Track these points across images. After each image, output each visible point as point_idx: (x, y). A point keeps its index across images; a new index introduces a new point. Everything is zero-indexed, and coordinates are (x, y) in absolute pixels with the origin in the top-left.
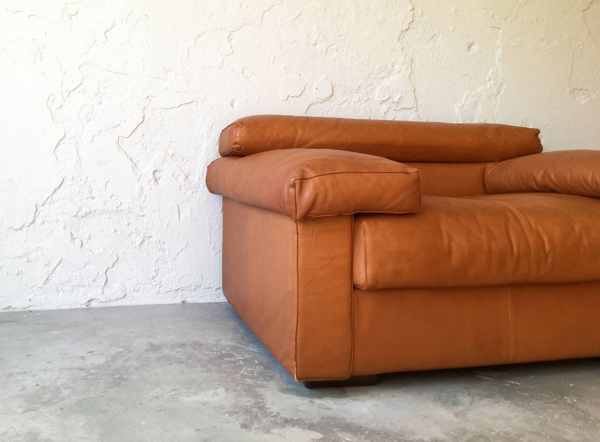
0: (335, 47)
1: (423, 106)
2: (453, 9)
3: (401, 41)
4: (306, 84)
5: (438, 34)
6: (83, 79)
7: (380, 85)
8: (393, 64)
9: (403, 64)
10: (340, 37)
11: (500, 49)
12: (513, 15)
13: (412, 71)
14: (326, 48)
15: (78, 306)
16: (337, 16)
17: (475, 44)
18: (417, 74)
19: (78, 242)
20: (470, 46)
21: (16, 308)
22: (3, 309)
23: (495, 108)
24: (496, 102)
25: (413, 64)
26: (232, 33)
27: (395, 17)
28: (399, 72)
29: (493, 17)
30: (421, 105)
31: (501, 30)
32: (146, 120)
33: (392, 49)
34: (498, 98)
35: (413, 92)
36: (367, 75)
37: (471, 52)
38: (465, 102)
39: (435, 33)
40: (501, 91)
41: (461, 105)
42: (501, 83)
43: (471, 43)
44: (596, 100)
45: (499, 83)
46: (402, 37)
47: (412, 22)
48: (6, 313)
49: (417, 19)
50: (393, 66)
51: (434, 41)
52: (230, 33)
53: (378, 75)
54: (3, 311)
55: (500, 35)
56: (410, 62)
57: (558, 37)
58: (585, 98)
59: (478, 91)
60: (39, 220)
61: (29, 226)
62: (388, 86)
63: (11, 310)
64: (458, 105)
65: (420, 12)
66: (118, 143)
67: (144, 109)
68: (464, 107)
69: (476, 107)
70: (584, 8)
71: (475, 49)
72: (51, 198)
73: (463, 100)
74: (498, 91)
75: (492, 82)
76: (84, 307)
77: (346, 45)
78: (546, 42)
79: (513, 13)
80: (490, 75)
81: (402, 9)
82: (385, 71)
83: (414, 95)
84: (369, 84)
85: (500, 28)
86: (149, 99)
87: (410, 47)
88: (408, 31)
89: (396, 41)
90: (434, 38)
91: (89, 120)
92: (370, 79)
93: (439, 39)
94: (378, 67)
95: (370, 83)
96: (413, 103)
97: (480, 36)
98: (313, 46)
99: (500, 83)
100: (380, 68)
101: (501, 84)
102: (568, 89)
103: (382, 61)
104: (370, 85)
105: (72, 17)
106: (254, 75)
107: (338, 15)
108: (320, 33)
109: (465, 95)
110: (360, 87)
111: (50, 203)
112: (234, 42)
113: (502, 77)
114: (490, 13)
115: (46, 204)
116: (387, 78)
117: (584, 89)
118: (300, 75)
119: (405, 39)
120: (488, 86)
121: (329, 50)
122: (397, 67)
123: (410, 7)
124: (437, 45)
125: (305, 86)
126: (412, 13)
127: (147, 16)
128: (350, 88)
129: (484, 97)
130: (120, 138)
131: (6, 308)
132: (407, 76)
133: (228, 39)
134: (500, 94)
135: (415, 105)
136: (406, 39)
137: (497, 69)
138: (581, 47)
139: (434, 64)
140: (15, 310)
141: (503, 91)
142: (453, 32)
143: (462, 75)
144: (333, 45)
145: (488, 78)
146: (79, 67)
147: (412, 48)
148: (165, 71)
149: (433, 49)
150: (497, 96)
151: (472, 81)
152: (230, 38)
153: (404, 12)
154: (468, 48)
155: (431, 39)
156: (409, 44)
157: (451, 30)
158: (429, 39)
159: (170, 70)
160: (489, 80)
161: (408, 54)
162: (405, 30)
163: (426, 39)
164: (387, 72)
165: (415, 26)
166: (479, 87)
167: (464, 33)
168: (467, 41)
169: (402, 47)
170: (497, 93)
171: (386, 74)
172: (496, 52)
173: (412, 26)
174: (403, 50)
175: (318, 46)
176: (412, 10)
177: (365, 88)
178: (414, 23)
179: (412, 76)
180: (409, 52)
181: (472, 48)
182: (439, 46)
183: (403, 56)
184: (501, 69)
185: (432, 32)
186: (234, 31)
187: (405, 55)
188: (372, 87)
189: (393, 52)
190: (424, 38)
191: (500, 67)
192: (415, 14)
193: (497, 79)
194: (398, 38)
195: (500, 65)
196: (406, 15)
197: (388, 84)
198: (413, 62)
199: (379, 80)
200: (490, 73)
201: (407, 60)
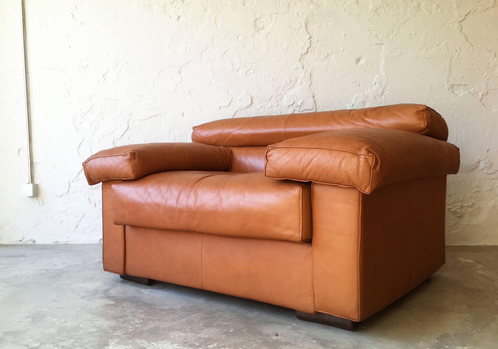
0: (252, 71)
1: (321, 107)
2: (342, 34)
3: (302, 62)
4: (232, 97)
5: (331, 54)
6: (93, 105)
7: (287, 94)
8: (296, 78)
9: (304, 78)
10: (255, 64)
11: (384, 59)
12: (394, 33)
13: (311, 82)
14: (246, 72)
15: (95, 243)
16: (253, 49)
17: (362, 58)
18: (315, 84)
19: (93, 204)
20: (358, 60)
21: (61, 242)
22: (54, 242)
24: (382, 99)
25: (312, 77)
27: (296, 45)
28: (301, 84)
29: (376, 36)
30: (320, 107)
31: (384, 46)
32: (130, 127)
33: (294, 68)
34: (383, 97)
35: (312, 98)
36: (277, 88)
37: (360, 65)
38: (355, 102)
39: (328, 53)
40: (386, 91)
41: (352, 104)
43: (358, 57)
44: (475, 92)
45: (383, 86)
46: (303, 58)
47: (310, 47)
48: (55, 244)
49: (314, 45)
50: (296, 80)
51: (328, 59)
52: (180, 68)
53: (285, 88)
54: (54, 244)
55: (383, 49)
56: (309, 76)
57: (436, 45)
58: (464, 91)
59: (366, 93)
60: (71, 191)
61: (66, 194)
62: (293, 95)
63: (58, 243)
64: (349, 105)
65: (316, 39)
66: (114, 143)
67: (128, 121)
68: (354, 105)
69: (364, 105)
70: (460, 19)
71: (362, 61)
72: (77, 177)
73: (353, 101)
74: (383, 92)
75: (377, 85)
76: (98, 243)
77: (260, 68)
78: (424, 51)
79: (394, 31)
80: (376, 80)
81: (301, 39)
82: (290, 84)
83: (313, 99)
84: (279, 94)
85: (383, 44)
86: (131, 114)
87: (309, 65)
88: (308, 54)
89: (298, 62)
90: (328, 57)
91: (97, 130)
92: (279, 90)
93: (332, 57)
94: (284, 82)
95: (279, 93)
96: (312, 105)
97: (366, 52)
98: (237, 72)
99: (385, 85)
100: (286, 82)
102: (446, 86)
103: (288, 77)
104: (280, 95)
105: (85, 68)
106: (197, 95)
107: (254, 48)
108: (241, 62)
109: (355, 97)
110: (272, 97)
111: (77, 181)
112: (183, 73)
113: (386, 81)
114: (374, 33)
115: (75, 181)
116: (292, 89)
117: (463, 84)
118: (228, 92)
119: (305, 60)
120: (374, 88)
121: (248, 72)
122: (299, 81)
123: (308, 37)
124: (330, 62)
125: (232, 99)
126: (309, 41)
127: (128, 63)
128: (265, 98)
129: (371, 97)
130: (115, 140)
131: (55, 242)
132: (307, 87)
133: (179, 72)
134: (384, 94)
135: (315, 106)
137: (381, 75)
138: (458, 51)
139: (329, 76)
140: (61, 243)
141: (387, 92)
142: (343, 51)
143: (352, 82)
144: (251, 69)
145: (374, 83)
146: (90, 98)
147: (310, 66)
148: (140, 96)
149: (328, 64)
150: (382, 95)
151: (360, 85)
152: (180, 71)
153: (303, 41)
154: (357, 62)
155: (326, 58)
156: (308, 63)
157: (341, 50)
158: (324, 58)
159: (143, 96)
160: (375, 84)
161: (308, 71)
162: (305, 54)
163: (322, 58)
164: (292, 85)
165: (312, 50)
166: (367, 90)
167: (352, 50)
168: (356, 56)
169: (302, 66)
170: (381, 94)
171: (291, 86)
172: (380, 63)
173: (310, 50)
174: (304, 68)
175: (240, 71)
176: (309, 38)
177: (275, 97)
178: (311, 48)
179: (311, 86)
180: (309, 69)
181: (360, 61)
182: (332, 63)
183: (304, 72)
184: (385, 75)
185: (326, 52)
186: (182, 67)
187: (305, 71)
188: (281, 96)
189: (296, 70)
190: (320, 58)
191: (384, 73)
192: (312, 42)
193: (382, 83)
194: (299, 60)
195: (384, 72)
196: (305, 42)
197: (293, 93)
198: (312, 76)
199: (286, 91)
200: (375, 78)
201: (307, 75)
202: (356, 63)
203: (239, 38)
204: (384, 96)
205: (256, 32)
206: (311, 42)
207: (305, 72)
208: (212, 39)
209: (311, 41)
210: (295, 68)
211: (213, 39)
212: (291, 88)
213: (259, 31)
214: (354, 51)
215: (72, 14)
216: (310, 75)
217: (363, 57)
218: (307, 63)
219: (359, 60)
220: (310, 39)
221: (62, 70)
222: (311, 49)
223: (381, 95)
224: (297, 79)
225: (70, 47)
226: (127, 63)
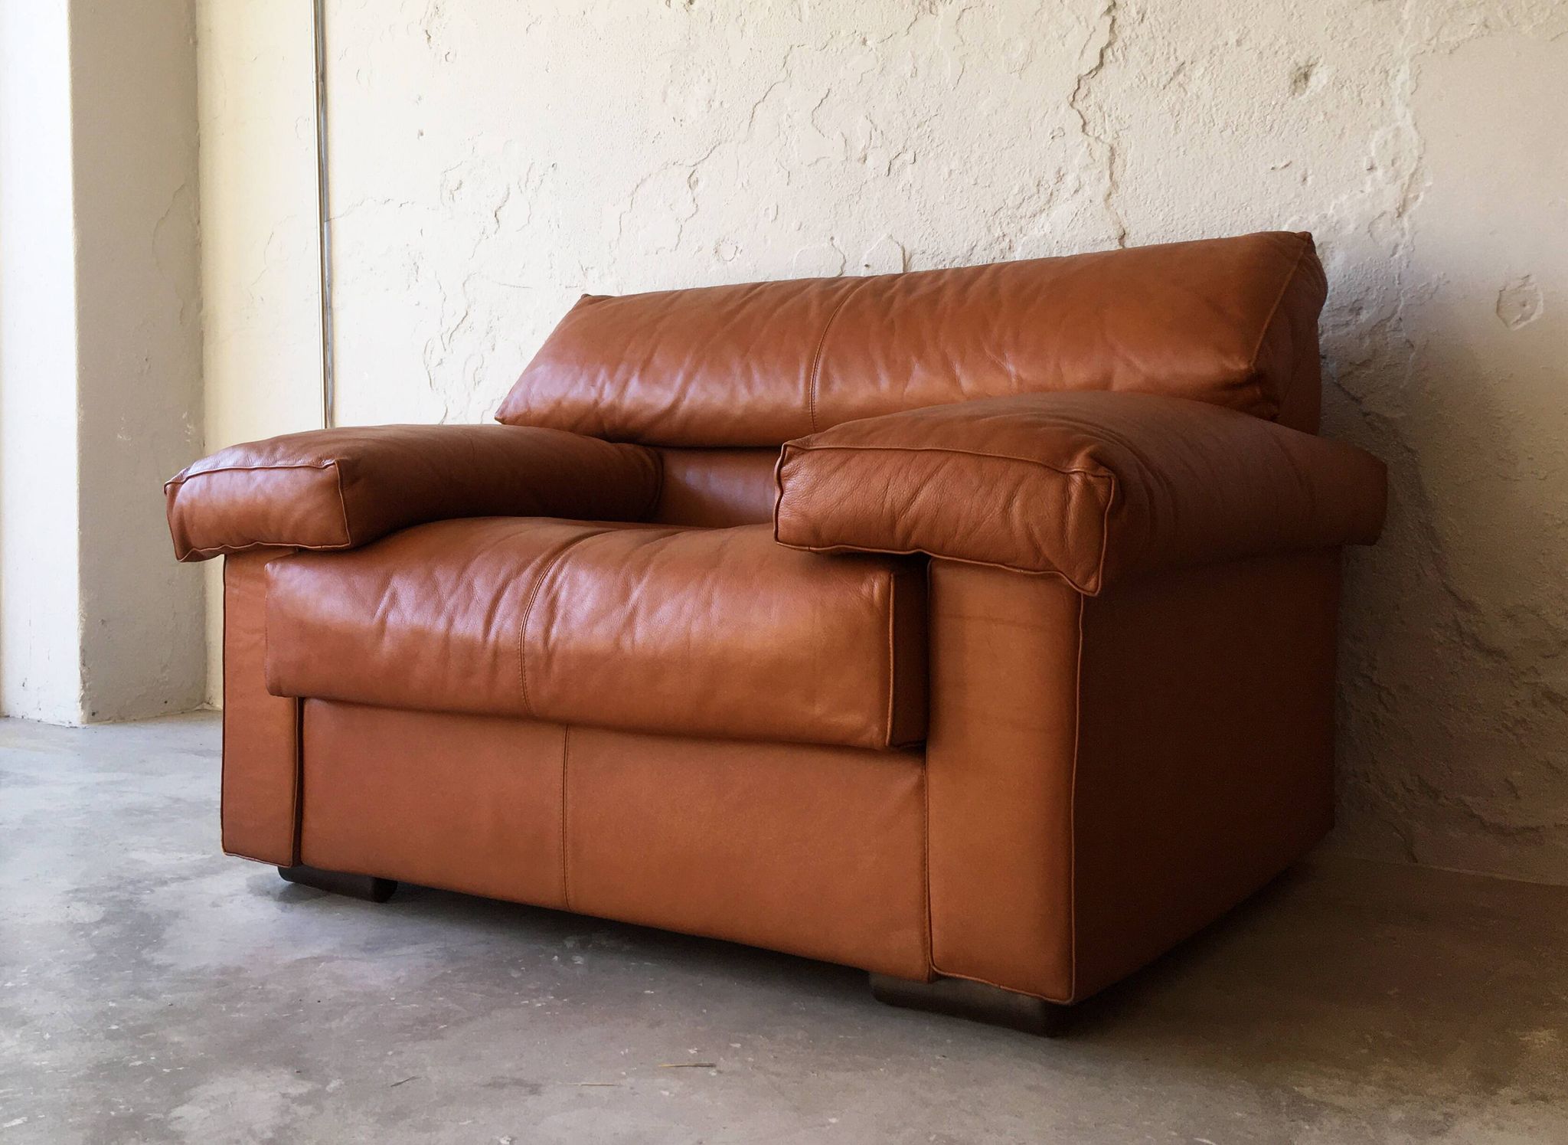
0: (908, 157)
3: (1079, 105)
4: (845, 258)
5: (1192, 63)
6: (469, 306)
7: (1025, 235)
8: (1059, 172)
9: (1086, 168)
10: (919, 130)
11: (1408, 61)
13: (1114, 183)
14: (888, 163)
16: (911, 76)
17: (1320, 65)
18: (1130, 189)
20: (1302, 76)
23: (1392, 255)
24: (1398, 234)
25: (1118, 161)
26: (695, 167)
27: (1060, 44)
28: (1076, 191)
33: (1052, 134)
34: (1405, 218)
36: (989, 214)
37: (1309, 92)
39: (1181, 60)
40: (1416, 198)
42: (1416, 170)
43: (1302, 64)
45: (1406, 175)
46: (1083, 91)
47: (1110, 44)
49: (1127, 32)
50: (1060, 179)
51: (1180, 85)
52: (692, 169)
53: (1021, 209)
55: (1405, 17)
56: (1105, 159)
62: (1045, 235)
65: (1134, 11)
71: (1320, 78)
74: (1405, 201)
75: (1379, 173)
77: (935, 145)
80: (1373, 154)
81: (1078, 18)
82: (1036, 196)
84: (996, 235)
87: (1106, 116)
88: (1102, 72)
89: (1065, 106)
90: (1180, 77)
91: (479, 382)
92: (997, 222)
93: (1198, 73)
94: (1016, 190)
95: (998, 233)
97: (1333, 38)
98: (859, 165)
99: (1412, 171)
100: (1022, 190)
101: (1413, 175)
103: (1028, 170)
104: (1001, 239)
105: (455, 193)
106: (738, 255)
107: (915, 73)
108: (873, 129)
110: (973, 249)
112: (700, 187)
113: (1416, 153)
116: (1044, 215)
118: (832, 238)
119: (1092, 96)
120: (1368, 188)
121: (897, 164)
122: (1070, 181)
124: (1189, 94)
125: (842, 262)
126: (1108, 20)
127: (555, 166)
128: (950, 253)
129: (1351, 226)
132: (1099, 200)
133: (689, 182)
134: (1410, 212)
136: (1096, 96)
137: (1398, 129)
139: (1182, 150)
141: (1421, 199)
142: (1239, 43)
143: (1273, 168)
144: (904, 150)
145: (1365, 165)
146: (464, 285)
147: (1113, 117)
148: (584, 269)
149: (1177, 107)
150: (1399, 215)
151: (1309, 179)
152: (693, 178)
153: (1083, 24)
154: (1295, 82)
155: (1171, 79)
156: (1105, 109)
157: (1232, 41)
158: (1164, 80)
159: (592, 268)
160: (1371, 169)
161: (1102, 137)
162: (1090, 72)
163: (1155, 84)
164: (1044, 198)
165: (1119, 54)
166: (1336, 197)
167: (1276, 39)
168: (1291, 61)
169: (1082, 123)
170: (1398, 209)
171: (1041, 203)
172: (1394, 77)
173: (1111, 57)
174: (1087, 128)
175: (870, 161)
176: (1109, 10)
177: (985, 250)
178: (1116, 46)
179: (1114, 196)
180: (1105, 132)
181: (1313, 80)
182: (1195, 97)
183: (1086, 145)
184: (1412, 128)
185: (1172, 58)
186: (699, 163)
187: (1092, 140)
188: (1005, 244)
189: (1056, 140)
190: (1149, 82)
191: (1409, 120)
192: (1118, 22)
193: (1397, 164)
194: (1071, 98)
195: (1408, 115)
196: (1091, 29)
197: (1047, 228)
198: (1117, 157)
199: (1023, 222)
200: (1373, 145)
201: (1097, 155)
202: (1293, 87)
203: (868, 43)
204: (1410, 217)
205: (921, 13)
206: (1116, 26)
207: (1089, 145)
208: (785, 58)
209: (1114, 20)
210: (1055, 134)
211: (789, 58)
212: (1042, 211)
213: (933, 7)
214: (1283, 41)
215: (427, 31)
216: (1109, 154)
217: (1321, 61)
218: (1100, 108)
219: (1306, 76)
220: (1113, 13)
221: (401, 205)
222: (1115, 50)
223: (1396, 215)
224: (1061, 174)
225: (422, 134)
226: (553, 165)
